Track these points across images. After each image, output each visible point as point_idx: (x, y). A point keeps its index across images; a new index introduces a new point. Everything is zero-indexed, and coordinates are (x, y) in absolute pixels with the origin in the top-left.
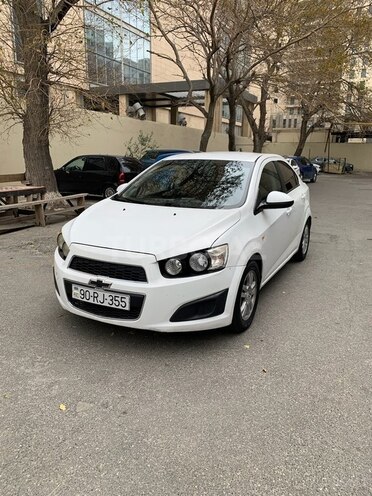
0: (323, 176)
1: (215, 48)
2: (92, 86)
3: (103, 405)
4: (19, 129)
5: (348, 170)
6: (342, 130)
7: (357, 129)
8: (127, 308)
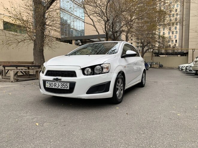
0: (151, 69)
1: (108, 20)
2: (62, 37)
3: (55, 124)
4: (32, 45)
5: (161, 67)
6: (157, 51)
7: (163, 51)
8: (68, 88)
